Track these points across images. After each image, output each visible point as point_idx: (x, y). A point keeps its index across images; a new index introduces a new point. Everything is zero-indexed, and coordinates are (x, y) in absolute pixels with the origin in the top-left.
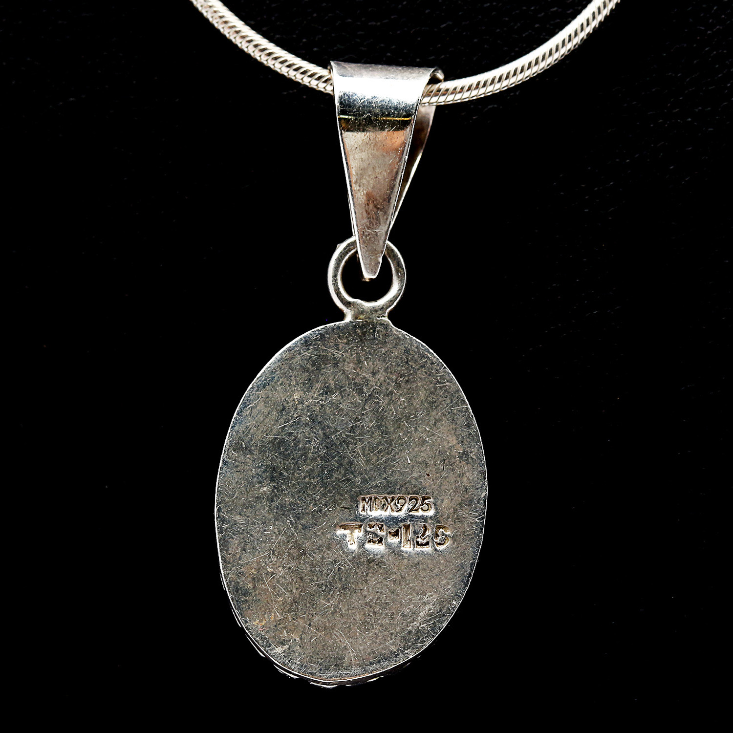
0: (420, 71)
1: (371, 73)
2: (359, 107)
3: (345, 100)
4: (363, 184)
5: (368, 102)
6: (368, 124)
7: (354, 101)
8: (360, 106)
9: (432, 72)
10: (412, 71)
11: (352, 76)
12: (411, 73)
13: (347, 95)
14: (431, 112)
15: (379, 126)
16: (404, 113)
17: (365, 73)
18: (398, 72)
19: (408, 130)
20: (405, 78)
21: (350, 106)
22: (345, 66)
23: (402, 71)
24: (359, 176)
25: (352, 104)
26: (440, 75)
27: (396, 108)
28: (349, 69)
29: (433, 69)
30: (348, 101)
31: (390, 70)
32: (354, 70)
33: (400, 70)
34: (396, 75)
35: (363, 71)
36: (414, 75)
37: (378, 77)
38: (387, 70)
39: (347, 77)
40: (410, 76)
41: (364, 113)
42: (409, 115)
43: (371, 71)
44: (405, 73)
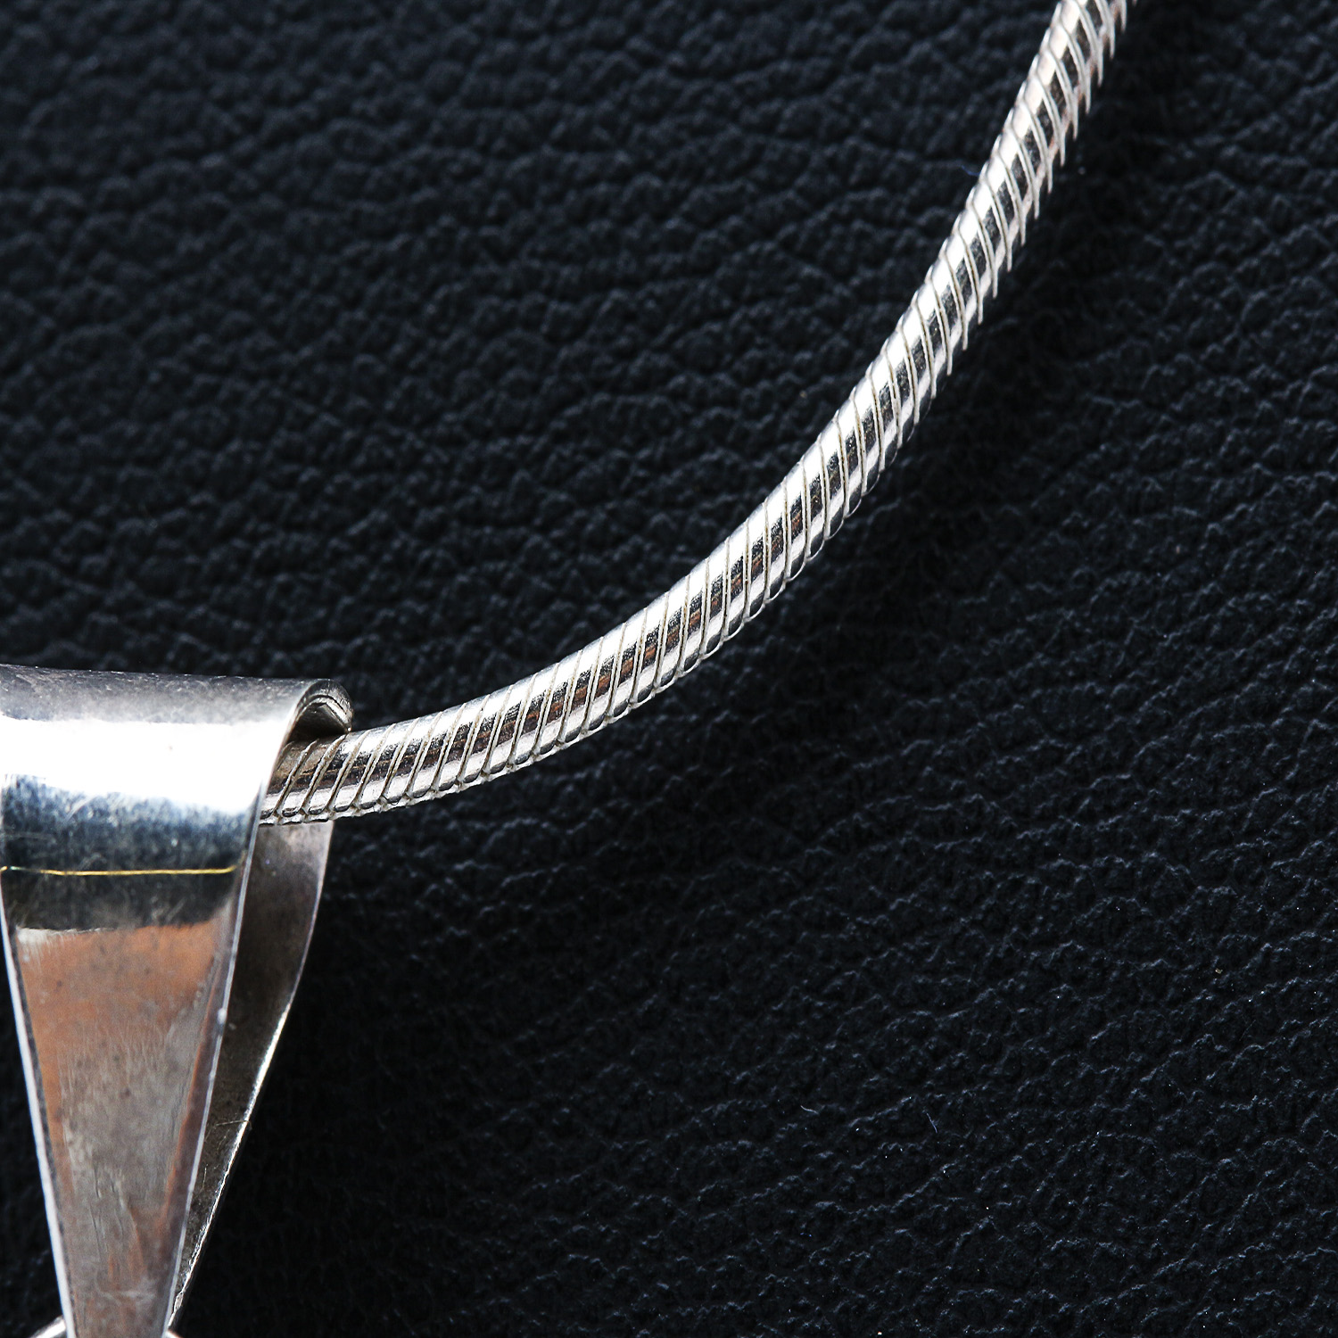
0: (267, 692)
1: (107, 702)
2: (65, 833)
3: (20, 805)
4: (85, 1122)
5: (95, 812)
6: (97, 894)
7: (50, 806)
8: (70, 828)
9: (307, 694)
10: (241, 694)
11: (45, 716)
12: (237, 700)
13: (28, 787)
14: (315, 843)
15: (132, 898)
16: (212, 850)
17: (91, 703)
18: (197, 697)
19: (226, 911)
20: (218, 717)
21: (38, 828)
22: (25, 678)
23: (210, 694)
24: (71, 1089)
25: (42, 820)
26: (339, 709)
27: (185, 831)
28: (38, 690)
29: (310, 684)
30: (31, 808)
31: (168, 692)
32: (54, 694)
33: (203, 689)
34: (189, 710)
35: (83, 695)
36: (245, 705)
37: (129, 715)
38: (160, 690)
39: (30, 720)
40: (233, 709)
41: (83, 851)
42: (224, 859)
43: (109, 694)
44: (217, 702)
